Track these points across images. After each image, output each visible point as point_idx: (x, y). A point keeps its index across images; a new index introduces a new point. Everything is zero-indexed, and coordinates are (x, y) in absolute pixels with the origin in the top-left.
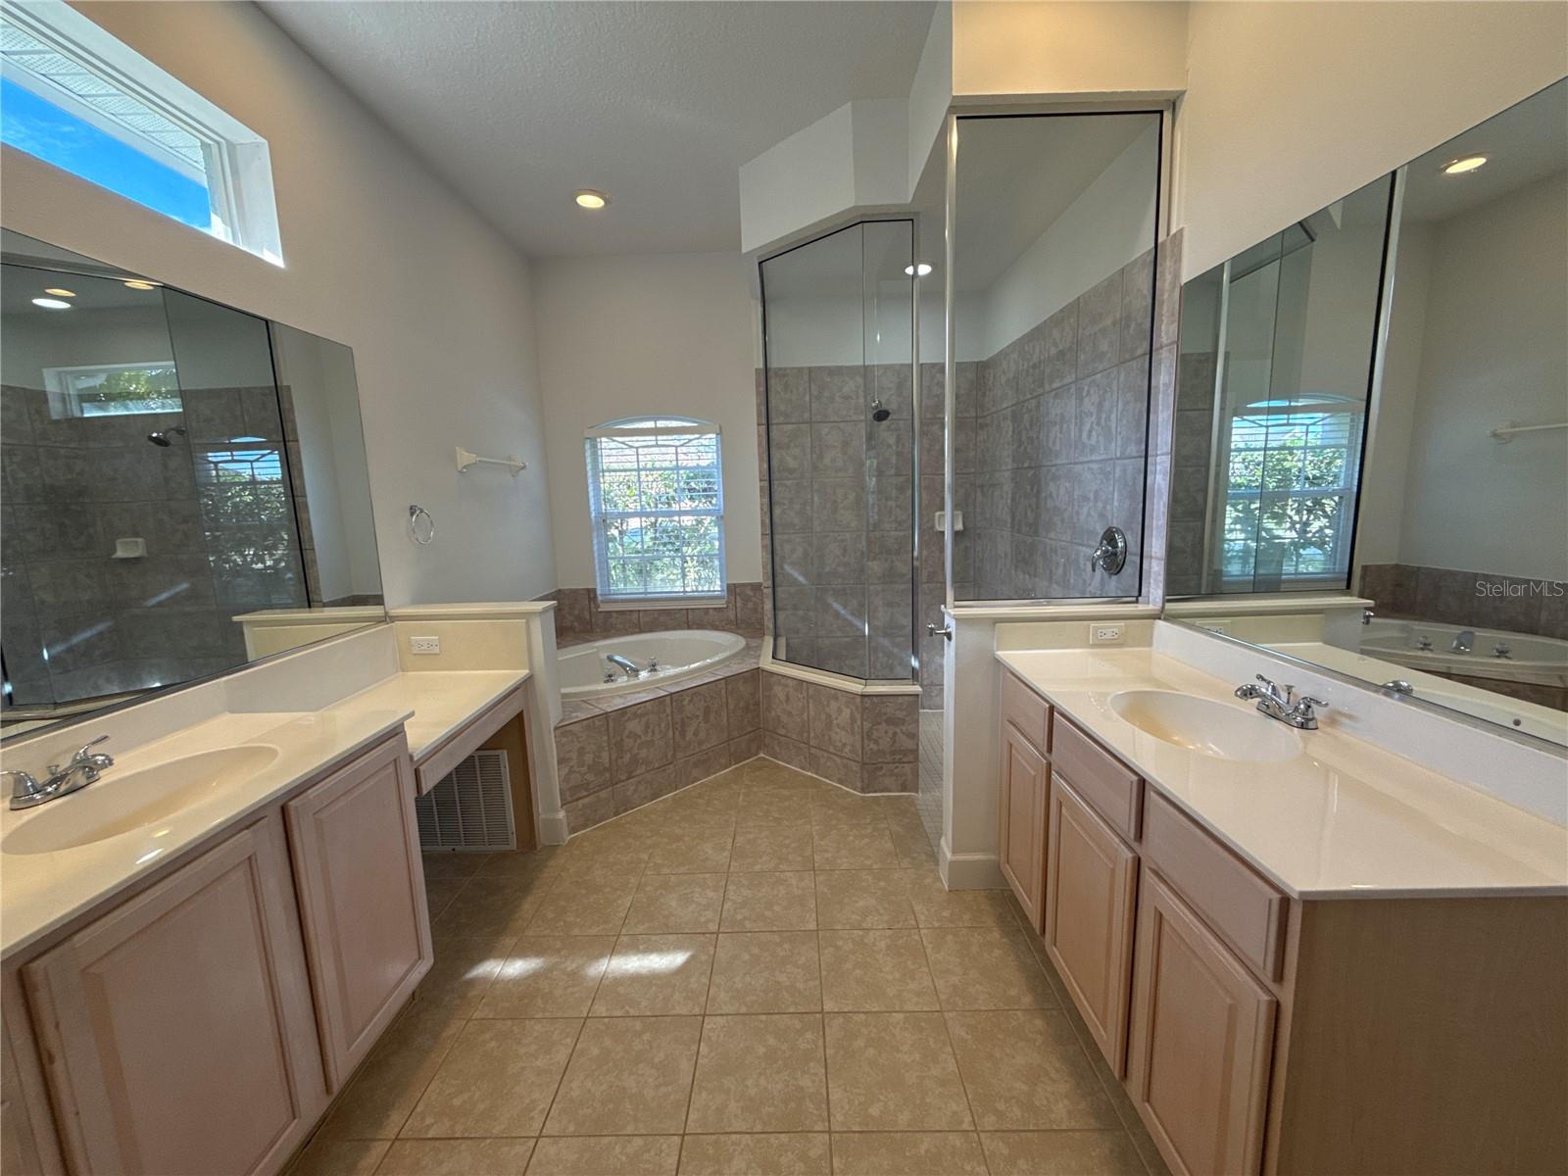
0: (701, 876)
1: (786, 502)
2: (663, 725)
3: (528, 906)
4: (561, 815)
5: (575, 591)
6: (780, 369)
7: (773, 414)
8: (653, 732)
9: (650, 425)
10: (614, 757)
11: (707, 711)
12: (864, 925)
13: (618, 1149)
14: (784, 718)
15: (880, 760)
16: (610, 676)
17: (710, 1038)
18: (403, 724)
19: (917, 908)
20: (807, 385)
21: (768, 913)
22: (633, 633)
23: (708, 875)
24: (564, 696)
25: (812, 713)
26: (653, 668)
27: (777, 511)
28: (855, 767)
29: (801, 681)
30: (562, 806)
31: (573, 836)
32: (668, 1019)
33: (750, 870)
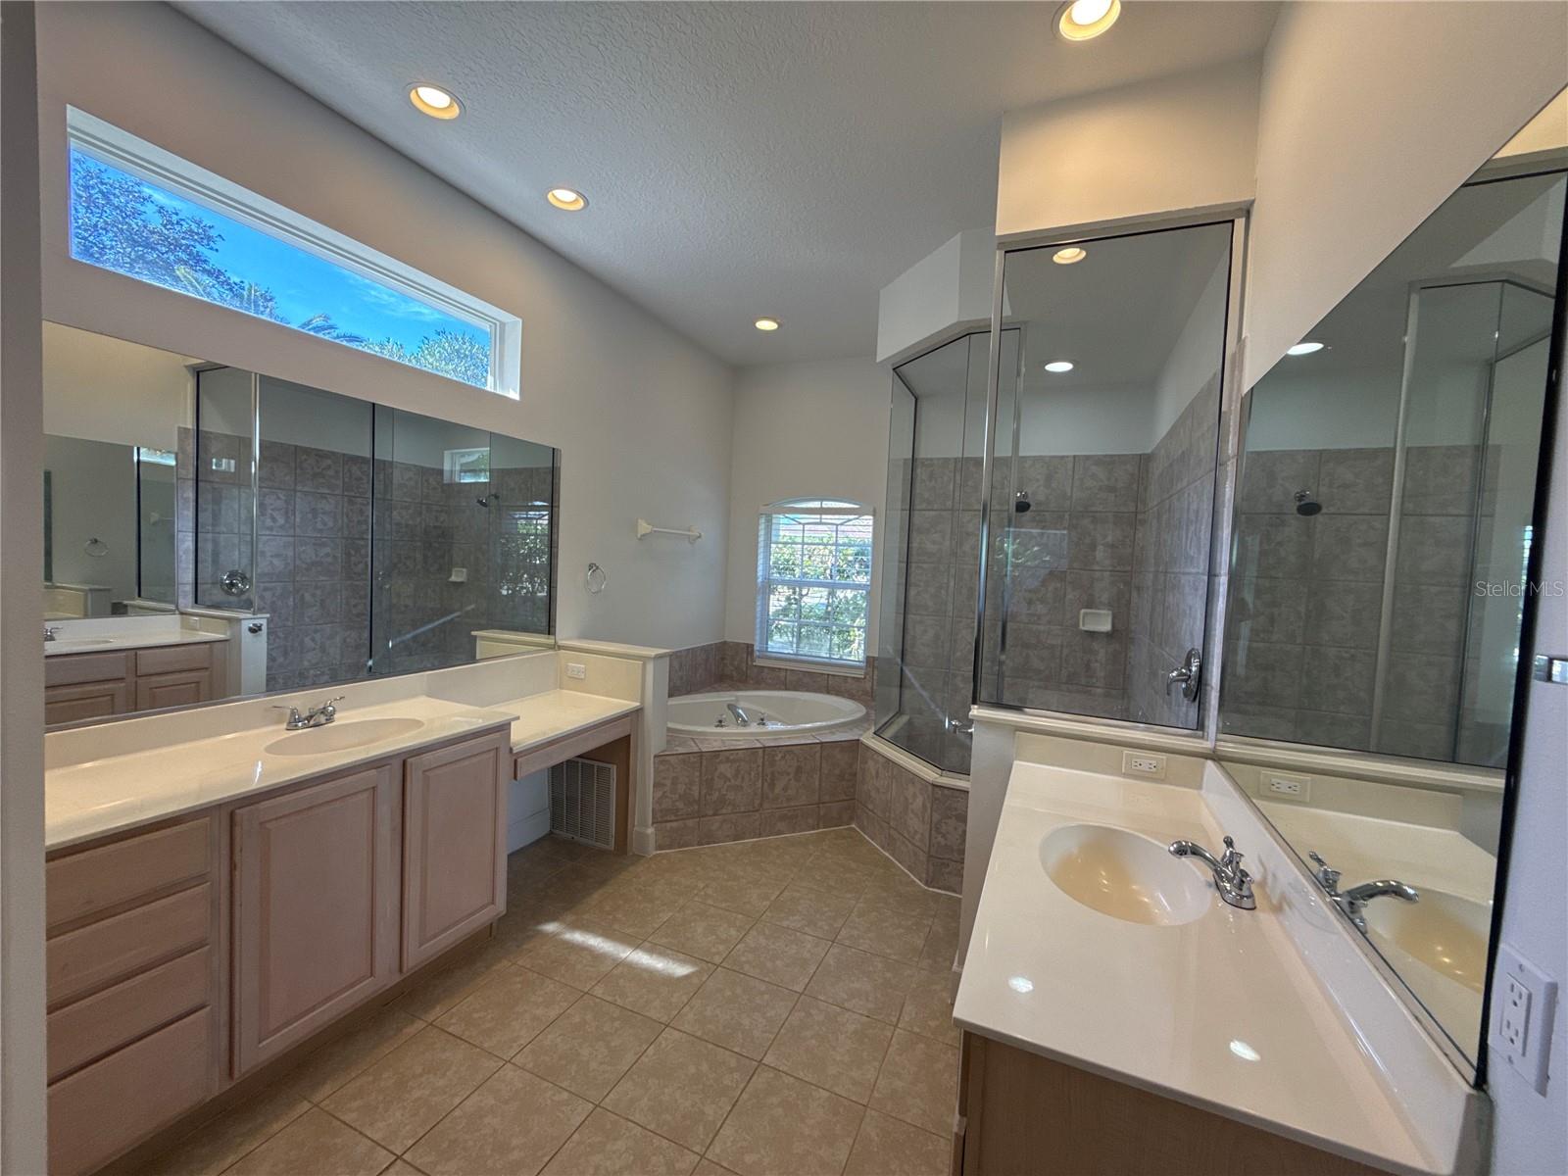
0: (734, 915)
1: (922, 584)
2: (753, 774)
3: (596, 896)
4: (650, 831)
5: (738, 644)
6: (927, 459)
7: (917, 501)
8: (743, 778)
9: (816, 505)
10: (704, 792)
11: (799, 770)
12: (846, 1005)
13: (550, 1093)
14: (873, 794)
15: (947, 856)
16: (720, 722)
17: (661, 1043)
18: (510, 724)
19: (908, 1008)
20: (952, 474)
21: (769, 965)
22: (780, 689)
23: (740, 916)
24: (669, 730)
25: (894, 793)
26: (762, 722)
27: (912, 592)
28: (923, 857)
29: (888, 760)
30: (653, 823)
31: (658, 852)
32: (640, 1017)
33: (778, 923)
